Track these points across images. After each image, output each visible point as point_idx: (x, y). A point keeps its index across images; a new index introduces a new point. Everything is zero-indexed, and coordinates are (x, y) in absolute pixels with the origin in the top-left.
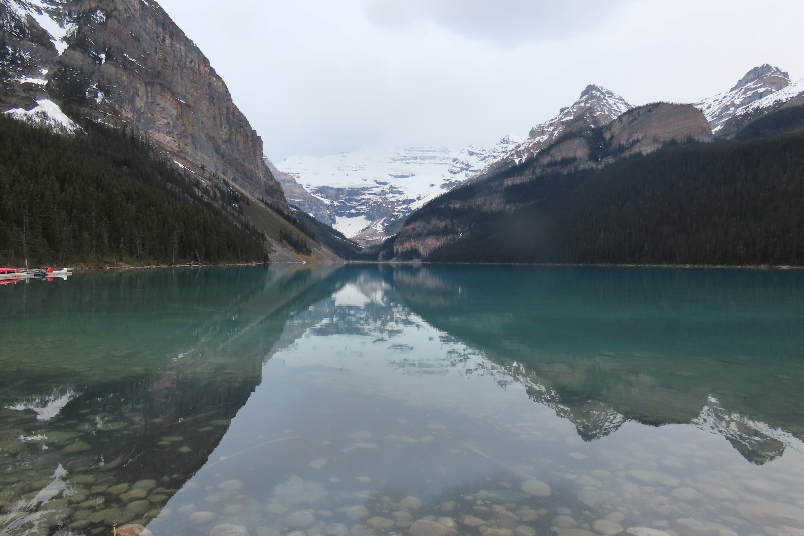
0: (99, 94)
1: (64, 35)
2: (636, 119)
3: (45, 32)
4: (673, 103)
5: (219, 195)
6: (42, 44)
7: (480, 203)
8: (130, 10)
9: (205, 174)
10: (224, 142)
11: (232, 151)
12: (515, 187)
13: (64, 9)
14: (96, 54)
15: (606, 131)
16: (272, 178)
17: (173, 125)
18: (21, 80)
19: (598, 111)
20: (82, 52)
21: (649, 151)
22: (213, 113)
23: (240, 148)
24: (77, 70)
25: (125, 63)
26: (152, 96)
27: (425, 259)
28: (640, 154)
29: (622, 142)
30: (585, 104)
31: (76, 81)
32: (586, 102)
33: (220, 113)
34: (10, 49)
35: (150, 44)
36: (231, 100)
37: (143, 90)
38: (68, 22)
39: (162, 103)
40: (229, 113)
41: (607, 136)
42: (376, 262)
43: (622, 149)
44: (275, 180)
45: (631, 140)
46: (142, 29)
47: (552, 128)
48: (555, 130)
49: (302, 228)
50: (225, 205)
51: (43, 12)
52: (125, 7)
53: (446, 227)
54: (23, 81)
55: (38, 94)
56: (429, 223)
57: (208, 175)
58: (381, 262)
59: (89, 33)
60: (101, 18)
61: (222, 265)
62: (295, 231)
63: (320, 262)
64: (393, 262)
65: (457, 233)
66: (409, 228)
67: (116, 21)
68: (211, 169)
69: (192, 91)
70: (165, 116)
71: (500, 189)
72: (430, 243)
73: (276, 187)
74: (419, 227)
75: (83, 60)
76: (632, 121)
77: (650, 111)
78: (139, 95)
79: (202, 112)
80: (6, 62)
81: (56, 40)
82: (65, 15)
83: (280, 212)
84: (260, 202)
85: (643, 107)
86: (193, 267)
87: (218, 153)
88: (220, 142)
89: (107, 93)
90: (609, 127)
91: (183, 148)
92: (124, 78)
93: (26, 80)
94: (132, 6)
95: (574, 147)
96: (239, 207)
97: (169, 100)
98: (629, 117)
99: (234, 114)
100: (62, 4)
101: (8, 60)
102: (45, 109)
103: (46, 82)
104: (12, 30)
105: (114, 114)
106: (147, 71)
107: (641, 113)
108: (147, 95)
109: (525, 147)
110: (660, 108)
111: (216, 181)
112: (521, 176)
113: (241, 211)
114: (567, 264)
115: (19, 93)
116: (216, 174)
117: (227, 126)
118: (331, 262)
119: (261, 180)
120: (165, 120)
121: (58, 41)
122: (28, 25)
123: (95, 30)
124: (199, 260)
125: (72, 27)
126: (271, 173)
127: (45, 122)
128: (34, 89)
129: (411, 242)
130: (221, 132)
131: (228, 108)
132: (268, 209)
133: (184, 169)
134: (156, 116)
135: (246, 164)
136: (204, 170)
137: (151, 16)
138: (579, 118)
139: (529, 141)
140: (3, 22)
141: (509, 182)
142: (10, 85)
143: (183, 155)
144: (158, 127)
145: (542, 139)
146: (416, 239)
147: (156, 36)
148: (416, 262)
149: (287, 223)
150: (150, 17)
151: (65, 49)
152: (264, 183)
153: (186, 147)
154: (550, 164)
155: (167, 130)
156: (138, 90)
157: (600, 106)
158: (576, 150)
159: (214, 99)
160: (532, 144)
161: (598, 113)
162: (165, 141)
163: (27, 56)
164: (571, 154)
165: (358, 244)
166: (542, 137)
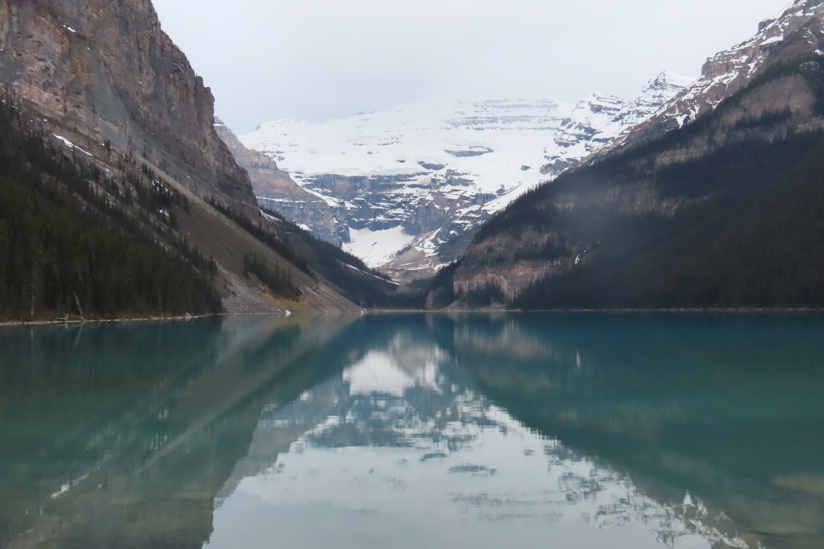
5: (134, 194)
7: (612, 199)
9: (111, 157)
10: (146, 99)
11: (160, 115)
12: (676, 169)
16: (231, 161)
17: (55, 72)
22: (126, 49)
23: (173, 109)
26: (18, 22)
27: (511, 305)
30: (804, 12)
32: (806, 8)
33: (139, 49)
36: (157, 24)
39: (36, 34)
40: (155, 48)
42: (421, 311)
44: (237, 166)
47: (744, 58)
48: (749, 61)
49: (284, 251)
50: (145, 211)
53: (549, 244)
56: (518, 238)
57: (117, 159)
58: (431, 311)
61: (125, 320)
62: (271, 256)
63: (316, 312)
64: (453, 311)
65: (571, 255)
66: (481, 247)
68: (121, 147)
69: (89, 10)
70: (42, 57)
71: (648, 172)
72: (521, 274)
73: (239, 178)
74: (500, 245)
79: (106, 48)
83: (245, 224)
84: (208, 206)
86: (69, 324)
87: (134, 118)
88: (138, 99)
91: (73, 112)
95: (786, 93)
96: (171, 215)
97: (49, 28)
99: (162, 50)
109: (695, 94)
111: (129, 168)
112: (687, 148)
113: (173, 223)
114: (776, 310)
116: (131, 156)
117: (151, 70)
118: (336, 312)
119: (211, 163)
120: (42, 63)
124: (81, 312)
126: (229, 153)
129: (485, 273)
130: (141, 82)
131: (152, 39)
132: (223, 217)
133: (74, 148)
134: (25, 56)
135: (185, 138)
136: (109, 149)
138: (792, 38)
139: (703, 83)
141: (664, 159)
143: (71, 124)
144: (29, 76)
145: (726, 78)
146: (495, 268)
148: (495, 310)
149: (257, 242)
152: (217, 171)
153: (77, 110)
154: (740, 125)
155: (44, 80)
158: (790, 97)
159: (127, 23)
160: (709, 88)
162: (40, 100)
164: (780, 105)
165: (389, 278)
166: (726, 75)
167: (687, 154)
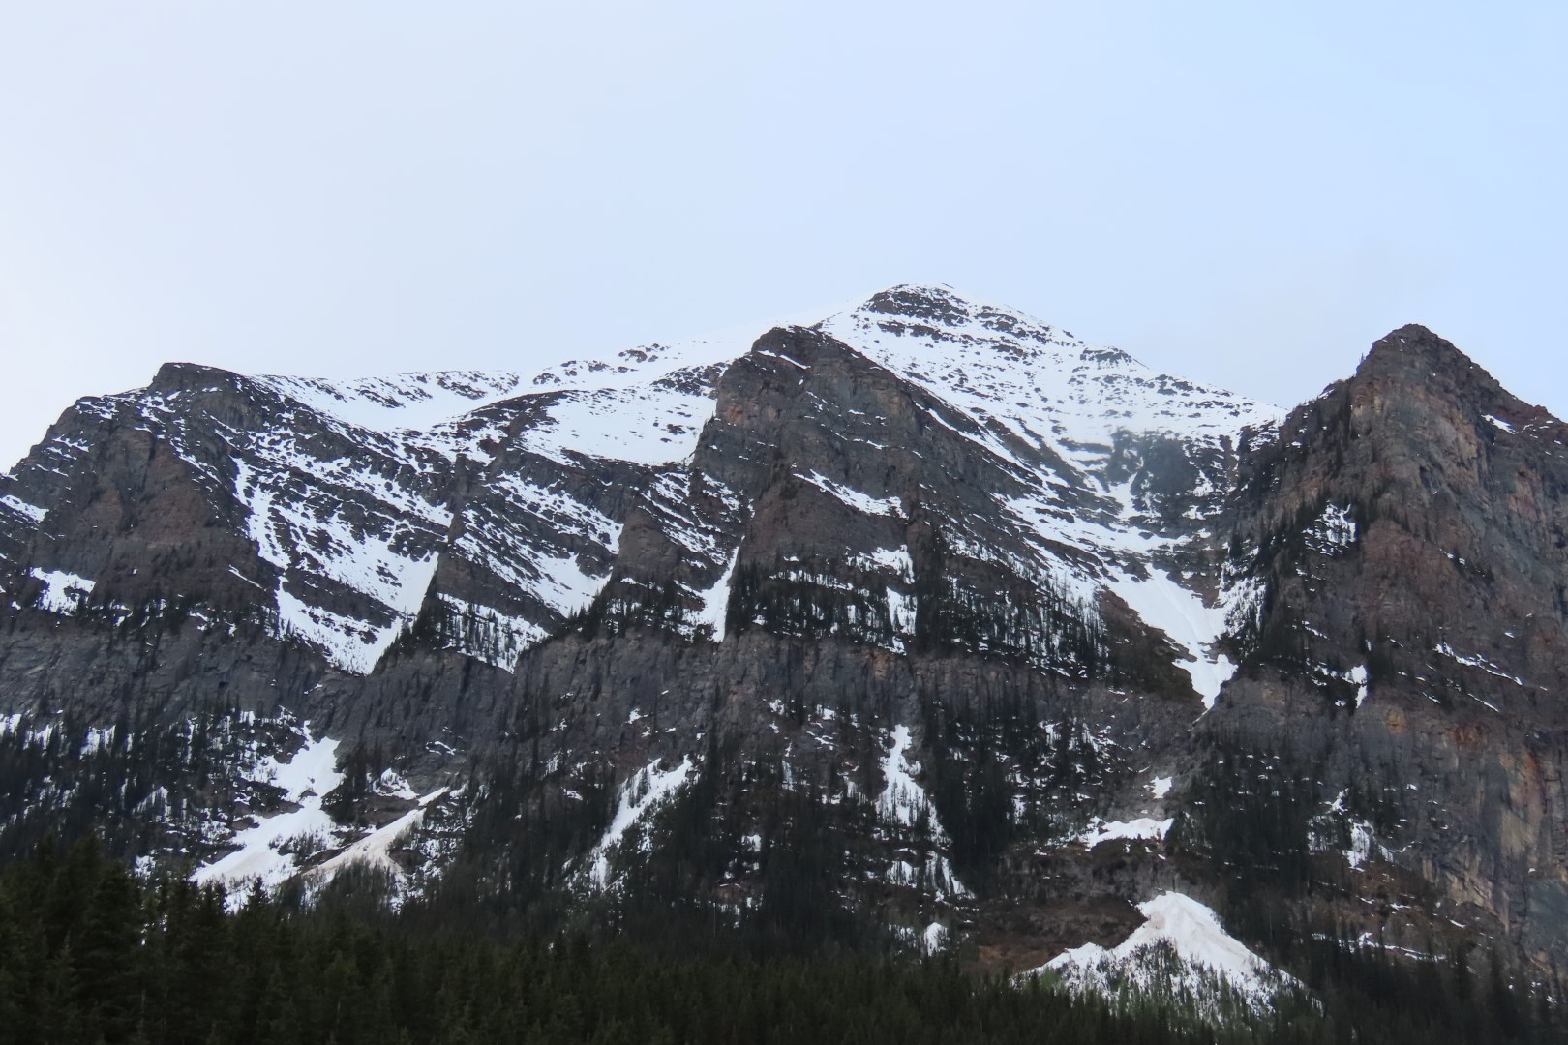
0: (1356, 833)
1: (1220, 629)
3: (1157, 637)
6: (1150, 686)
8: (1441, 469)
13: (1217, 538)
14: (1334, 674)
18: (1089, 835)
20: (1284, 679)
24: (1271, 754)
25: (1444, 682)
31: (1268, 796)
34: (1050, 728)
35: (1535, 580)
37: (1526, 774)
38: (1232, 580)
46: (1495, 530)
51: (1149, 567)
52: (1423, 463)
54: (1093, 839)
55: (1142, 878)
59: (1303, 600)
60: (1339, 531)
67: (1393, 526)
75: (1289, 710)
78: (1508, 803)
80: (1038, 781)
81: (1193, 659)
82: (1221, 555)
89: (1385, 823)
92: (1444, 744)
93: (1101, 832)
94: (1448, 453)
100: (1210, 522)
101: (1041, 774)
102: (1166, 933)
103: (1166, 825)
104: (1054, 663)
105: (1417, 901)
106: (1533, 694)
108: (1543, 792)
115: (1081, 888)
121: (1202, 660)
122: (1103, 629)
123: (1322, 584)
125: (1246, 595)
127: (1169, 984)
128: (1128, 860)
137: (1523, 469)
140: (1028, 640)
142: (1054, 861)
147: (1554, 538)
150: (1522, 475)
151: (1225, 685)
156: (1504, 779)
163: (1100, 742)
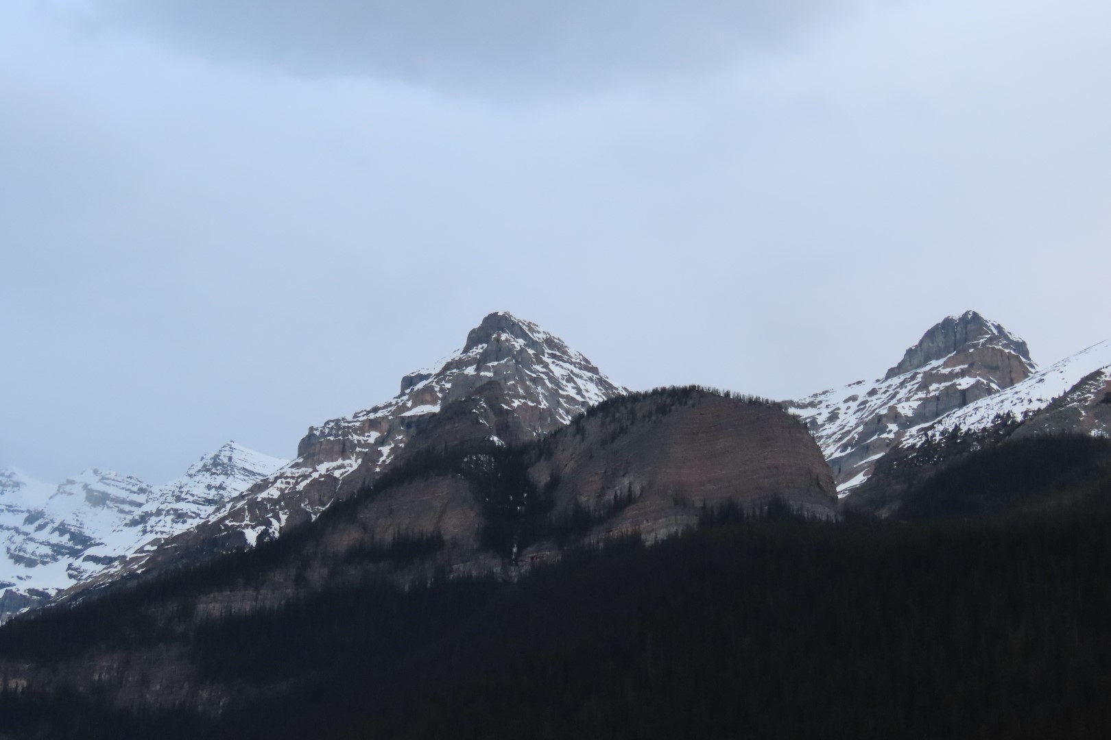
2: (623, 431)
4: (727, 394)
7: (105, 677)
12: (233, 625)
15: (539, 457)
19: (518, 396)
21: (662, 534)
28: (636, 539)
29: (583, 499)
30: (478, 370)
32: (480, 363)
41: (540, 475)
43: (582, 521)
45: (610, 496)
47: (373, 436)
48: (381, 442)
71: (180, 629)
76: (613, 437)
77: (663, 410)
85: (646, 395)
90: (546, 448)
95: (437, 504)
98: (603, 424)
107: (639, 415)
109: (282, 490)
110: (693, 405)
112: (257, 589)
138: (455, 410)
139: (298, 472)
141: (212, 606)
145: (339, 467)
154: (357, 554)
157: (522, 381)
158: (442, 513)
160: (307, 481)
161: (516, 403)
164: (426, 526)
166: (340, 462)
167: (256, 600)
